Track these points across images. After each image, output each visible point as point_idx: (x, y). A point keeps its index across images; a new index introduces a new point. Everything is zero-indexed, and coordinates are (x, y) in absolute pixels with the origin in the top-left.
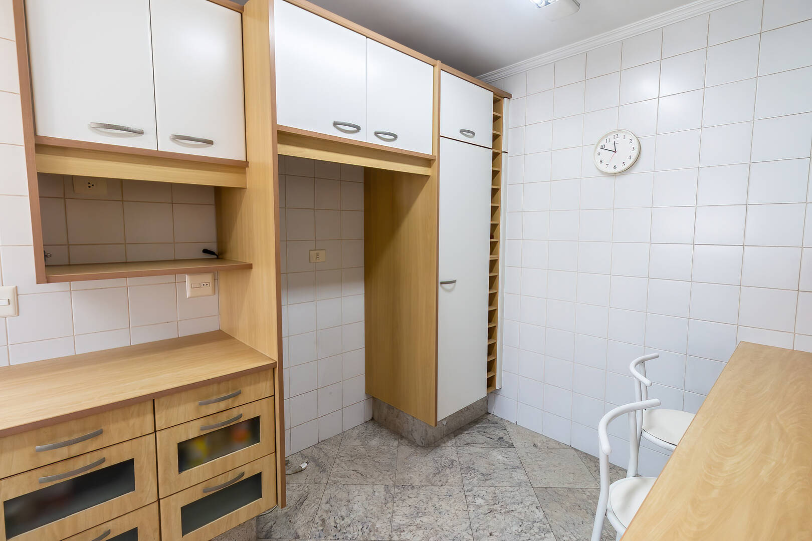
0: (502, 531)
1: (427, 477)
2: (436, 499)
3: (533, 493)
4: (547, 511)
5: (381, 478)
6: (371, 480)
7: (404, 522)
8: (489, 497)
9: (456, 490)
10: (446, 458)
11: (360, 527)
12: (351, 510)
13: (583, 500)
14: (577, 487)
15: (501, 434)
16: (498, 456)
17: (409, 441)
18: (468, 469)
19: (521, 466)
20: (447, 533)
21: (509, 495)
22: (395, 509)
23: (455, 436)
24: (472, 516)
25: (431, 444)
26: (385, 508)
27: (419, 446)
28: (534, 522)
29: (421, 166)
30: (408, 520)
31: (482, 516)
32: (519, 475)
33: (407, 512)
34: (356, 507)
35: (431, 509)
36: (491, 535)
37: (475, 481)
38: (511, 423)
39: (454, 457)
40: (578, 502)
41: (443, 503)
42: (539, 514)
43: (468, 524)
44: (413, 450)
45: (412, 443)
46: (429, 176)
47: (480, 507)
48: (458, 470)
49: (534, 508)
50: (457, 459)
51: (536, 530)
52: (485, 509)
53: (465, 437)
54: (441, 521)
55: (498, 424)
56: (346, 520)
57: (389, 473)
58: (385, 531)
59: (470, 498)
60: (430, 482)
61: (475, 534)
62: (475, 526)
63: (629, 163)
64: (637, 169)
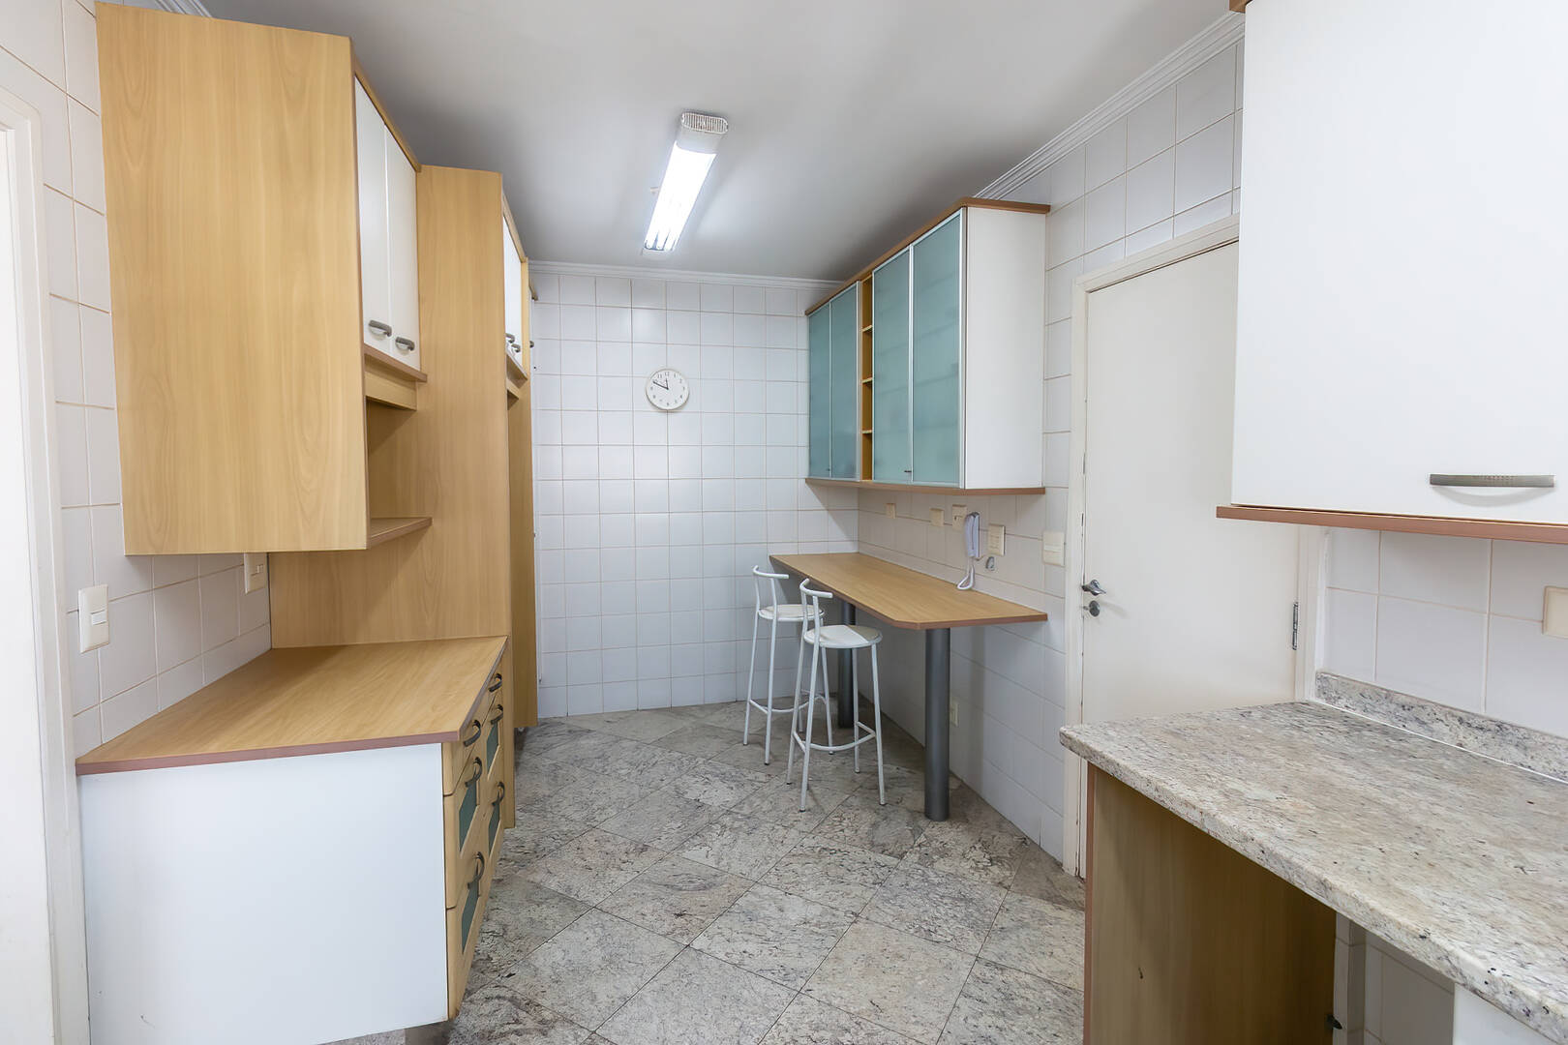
0: (666, 774)
1: (549, 784)
2: (584, 790)
3: (654, 747)
4: (679, 750)
7: (585, 814)
8: (626, 766)
9: (594, 777)
10: (544, 766)
11: (551, 839)
13: (692, 733)
14: (678, 728)
16: (587, 742)
18: (578, 762)
20: (630, 798)
21: (639, 757)
22: (560, 814)
24: (632, 781)
26: (550, 819)
28: (679, 759)
29: (515, 385)
31: (639, 777)
32: (627, 744)
33: (575, 809)
35: (593, 796)
36: (661, 780)
37: (598, 764)
38: (561, 717)
39: (549, 762)
40: (690, 736)
41: (596, 788)
42: (677, 754)
43: (637, 786)
46: (518, 399)
47: (629, 773)
48: (570, 766)
49: (669, 754)
50: (555, 762)
51: (687, 762)
52: (635, 773)
54: (614, 797)
58: (577, 827)
59: (613, 774)
60: (560, 785)
61: (650, 787)
63: (681, 402)
64: (687, 409)
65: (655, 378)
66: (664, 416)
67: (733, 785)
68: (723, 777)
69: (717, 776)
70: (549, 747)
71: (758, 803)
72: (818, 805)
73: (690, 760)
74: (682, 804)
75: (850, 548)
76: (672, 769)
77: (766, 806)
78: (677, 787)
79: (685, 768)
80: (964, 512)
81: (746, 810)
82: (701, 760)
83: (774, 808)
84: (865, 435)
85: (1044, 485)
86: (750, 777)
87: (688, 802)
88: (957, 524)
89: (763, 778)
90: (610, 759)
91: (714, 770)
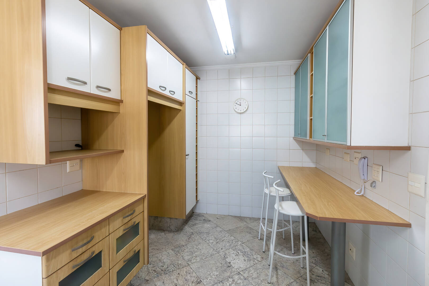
0: (225, 246)
1: (186, 240)
2: (195, 246)
3: (226, 233)
4: (234, 236)
5: (167, 248)
6: (164, 250)
7: (189, 258)
8: (213, 239)
9: (201, 241)
10: (189, 232)
11: (173, 266)
12: (164, 262)
13: (242, 229)
14: (238, 226)
15: (204, 218)
16: (207, 225)
17: (169, 231)
18: (200, 233)
19: (217, 226)
20: (207, 254)
21: (219, 236)
22: (182, 255)
23: (187, 224)
24: (212, 246)
25: (179, 229)
26: (178, 256)
27: (174, 231)
28: (232, 240)
29: (179, 105)
30: (190, 257)
31: (215, 245)
32: (218, 229)
33: (188, 254)
34: (165, 261)
35: (196, 250)
36: (222, 249)
37: (205, 236)
38: (204, 213)
39: (191, 231)
40: (241, 230)
41: (199, 246)
42: (233, 238)
43: (212, 249)
44: (173, 234)
45: (170, 231)
46: (181, 110)
47: (213, 243)
48: (196, 234)
49: (230, 237)
50: (193, 231)
51: (235, 242)
52: (215, 243)
53: (190, 223)
54: (203, 252)
55: (199, 215)
56: (164, 266)
57: (169, 245)
58: (184, 263)
59: (207, 241)
60: (189, 242)
61: (217, 251)
62: (215, 249)
63: (245, 110)
64: (247, 112)
65: (236, 102)
66: (239, 115)
67: (246, 259)
68: (244, 254)
69: (242, 252)
70: (195, 224)
71: (252, 272)
72: (277, 282)
73: (236, 242)
74: (223, 263)
75: (312, 165)
76: (228, 244)
77: (255, 275)
78: (225, 254)
79: (232, 245)
80: (359, 156)
81: (246, 275)
82: (240, 243)
83: (258, 277)
84: (310, 119)
85: (410, 145)
86: (255, 257)
87: (226, 263)
88: (356, 161)
89: (259, 259)
90: (210, 235)
91: (242, 249)
